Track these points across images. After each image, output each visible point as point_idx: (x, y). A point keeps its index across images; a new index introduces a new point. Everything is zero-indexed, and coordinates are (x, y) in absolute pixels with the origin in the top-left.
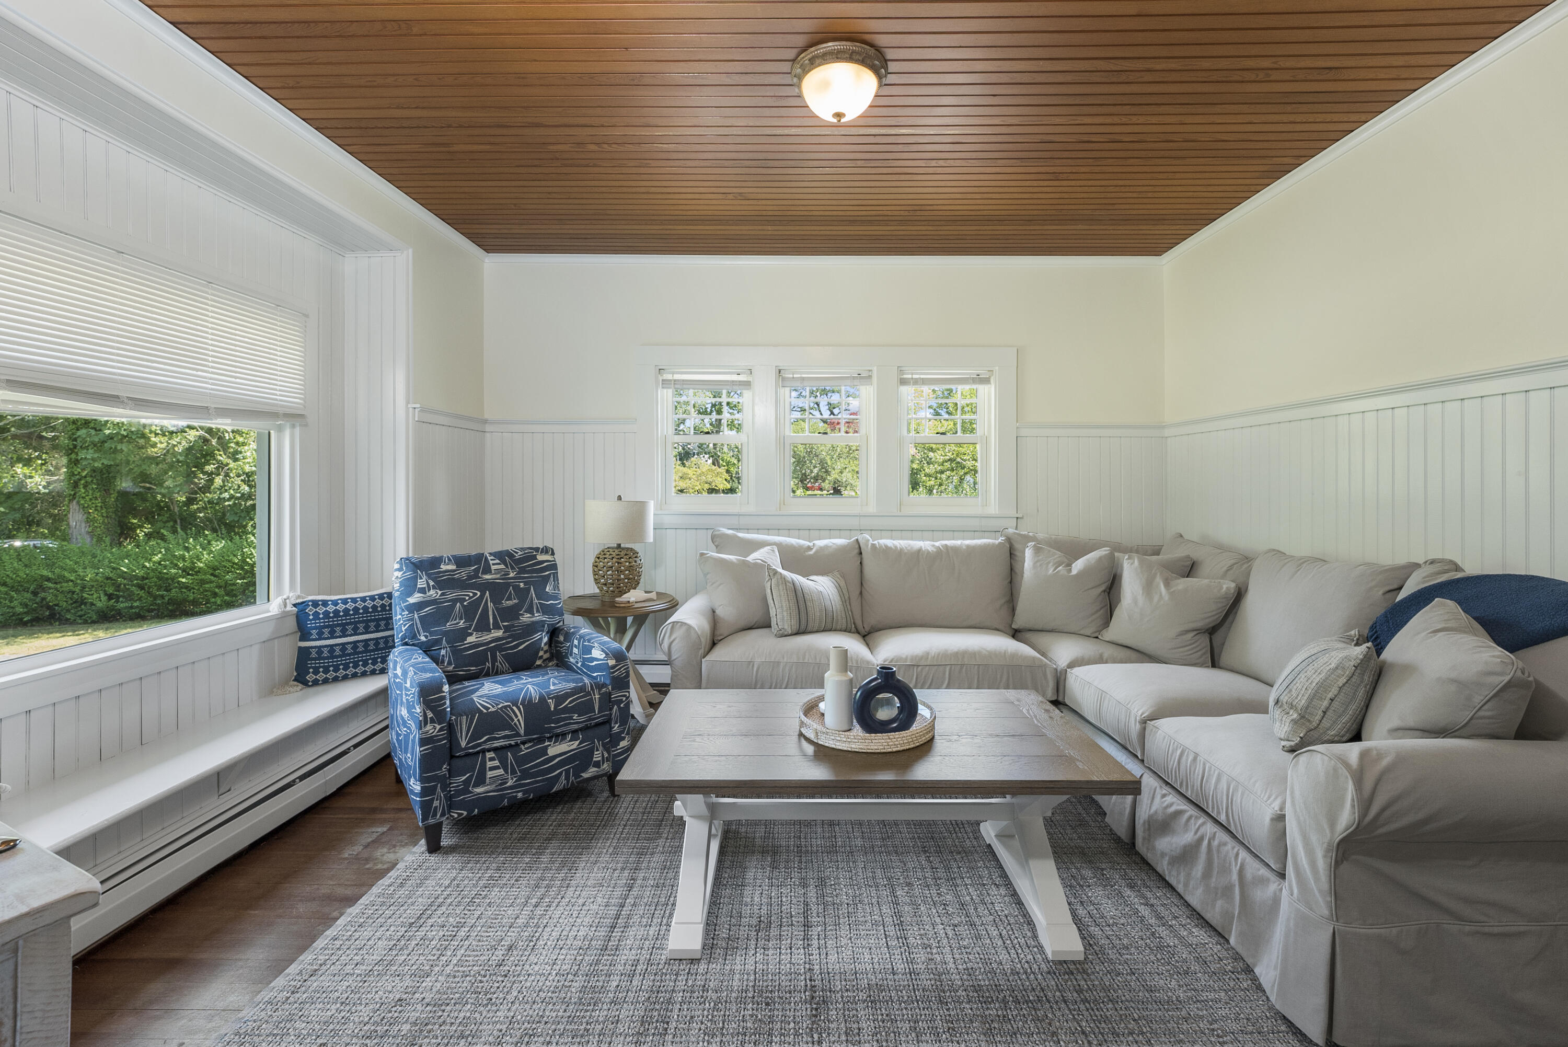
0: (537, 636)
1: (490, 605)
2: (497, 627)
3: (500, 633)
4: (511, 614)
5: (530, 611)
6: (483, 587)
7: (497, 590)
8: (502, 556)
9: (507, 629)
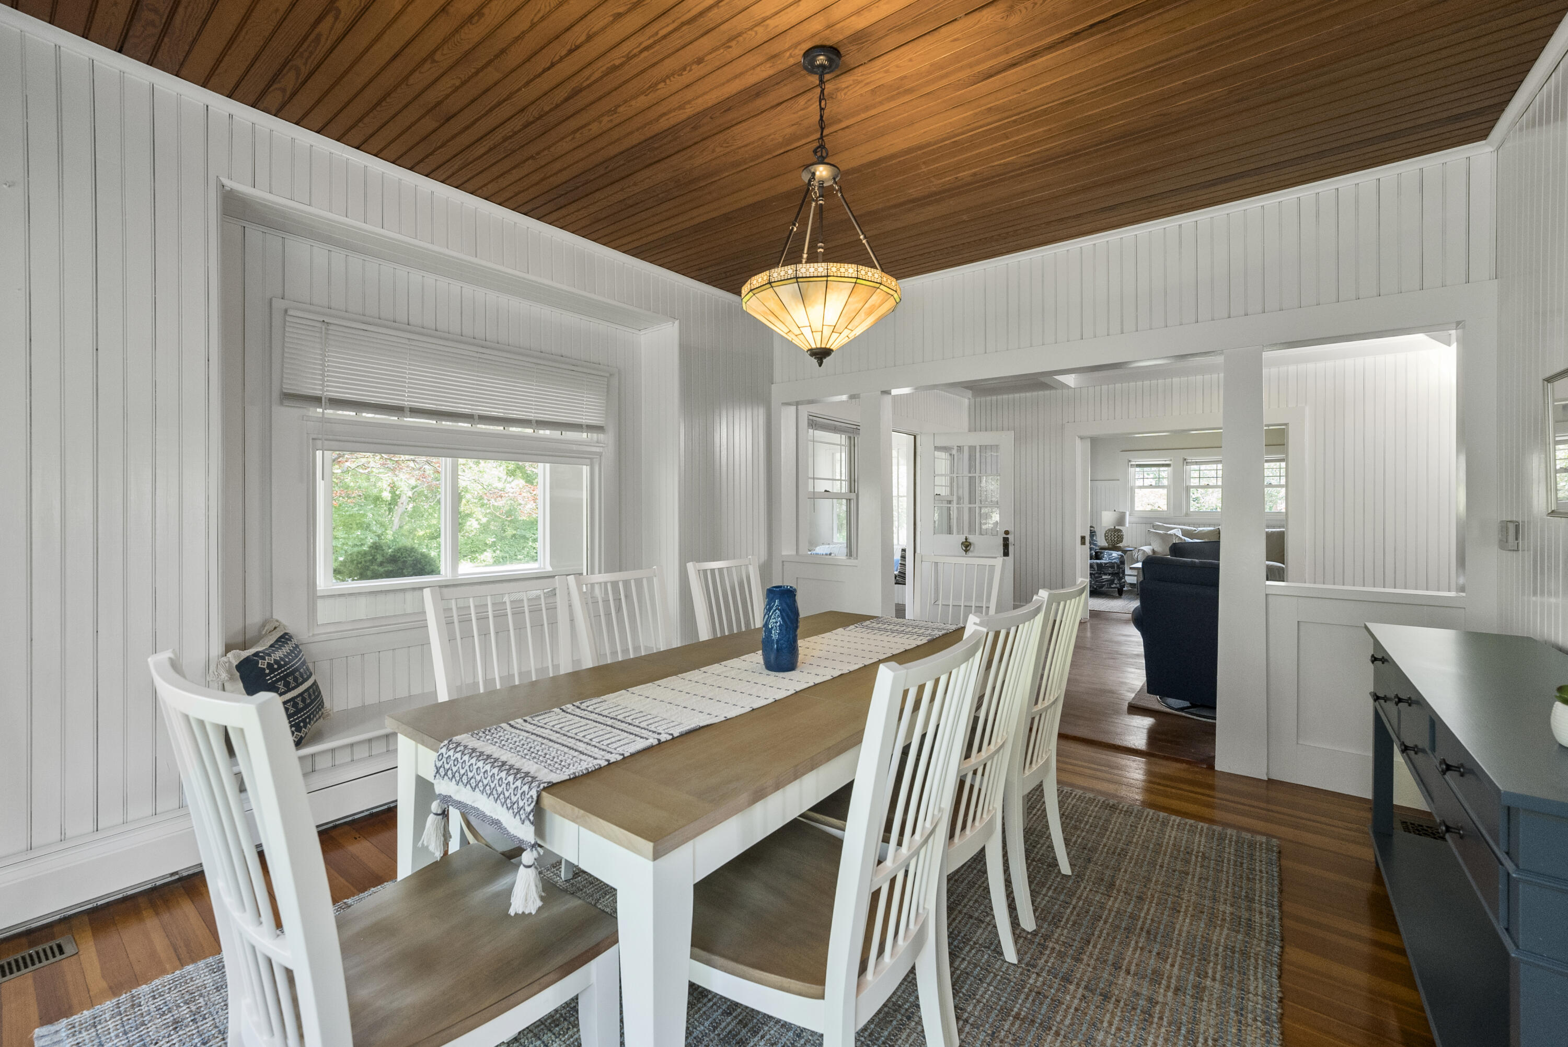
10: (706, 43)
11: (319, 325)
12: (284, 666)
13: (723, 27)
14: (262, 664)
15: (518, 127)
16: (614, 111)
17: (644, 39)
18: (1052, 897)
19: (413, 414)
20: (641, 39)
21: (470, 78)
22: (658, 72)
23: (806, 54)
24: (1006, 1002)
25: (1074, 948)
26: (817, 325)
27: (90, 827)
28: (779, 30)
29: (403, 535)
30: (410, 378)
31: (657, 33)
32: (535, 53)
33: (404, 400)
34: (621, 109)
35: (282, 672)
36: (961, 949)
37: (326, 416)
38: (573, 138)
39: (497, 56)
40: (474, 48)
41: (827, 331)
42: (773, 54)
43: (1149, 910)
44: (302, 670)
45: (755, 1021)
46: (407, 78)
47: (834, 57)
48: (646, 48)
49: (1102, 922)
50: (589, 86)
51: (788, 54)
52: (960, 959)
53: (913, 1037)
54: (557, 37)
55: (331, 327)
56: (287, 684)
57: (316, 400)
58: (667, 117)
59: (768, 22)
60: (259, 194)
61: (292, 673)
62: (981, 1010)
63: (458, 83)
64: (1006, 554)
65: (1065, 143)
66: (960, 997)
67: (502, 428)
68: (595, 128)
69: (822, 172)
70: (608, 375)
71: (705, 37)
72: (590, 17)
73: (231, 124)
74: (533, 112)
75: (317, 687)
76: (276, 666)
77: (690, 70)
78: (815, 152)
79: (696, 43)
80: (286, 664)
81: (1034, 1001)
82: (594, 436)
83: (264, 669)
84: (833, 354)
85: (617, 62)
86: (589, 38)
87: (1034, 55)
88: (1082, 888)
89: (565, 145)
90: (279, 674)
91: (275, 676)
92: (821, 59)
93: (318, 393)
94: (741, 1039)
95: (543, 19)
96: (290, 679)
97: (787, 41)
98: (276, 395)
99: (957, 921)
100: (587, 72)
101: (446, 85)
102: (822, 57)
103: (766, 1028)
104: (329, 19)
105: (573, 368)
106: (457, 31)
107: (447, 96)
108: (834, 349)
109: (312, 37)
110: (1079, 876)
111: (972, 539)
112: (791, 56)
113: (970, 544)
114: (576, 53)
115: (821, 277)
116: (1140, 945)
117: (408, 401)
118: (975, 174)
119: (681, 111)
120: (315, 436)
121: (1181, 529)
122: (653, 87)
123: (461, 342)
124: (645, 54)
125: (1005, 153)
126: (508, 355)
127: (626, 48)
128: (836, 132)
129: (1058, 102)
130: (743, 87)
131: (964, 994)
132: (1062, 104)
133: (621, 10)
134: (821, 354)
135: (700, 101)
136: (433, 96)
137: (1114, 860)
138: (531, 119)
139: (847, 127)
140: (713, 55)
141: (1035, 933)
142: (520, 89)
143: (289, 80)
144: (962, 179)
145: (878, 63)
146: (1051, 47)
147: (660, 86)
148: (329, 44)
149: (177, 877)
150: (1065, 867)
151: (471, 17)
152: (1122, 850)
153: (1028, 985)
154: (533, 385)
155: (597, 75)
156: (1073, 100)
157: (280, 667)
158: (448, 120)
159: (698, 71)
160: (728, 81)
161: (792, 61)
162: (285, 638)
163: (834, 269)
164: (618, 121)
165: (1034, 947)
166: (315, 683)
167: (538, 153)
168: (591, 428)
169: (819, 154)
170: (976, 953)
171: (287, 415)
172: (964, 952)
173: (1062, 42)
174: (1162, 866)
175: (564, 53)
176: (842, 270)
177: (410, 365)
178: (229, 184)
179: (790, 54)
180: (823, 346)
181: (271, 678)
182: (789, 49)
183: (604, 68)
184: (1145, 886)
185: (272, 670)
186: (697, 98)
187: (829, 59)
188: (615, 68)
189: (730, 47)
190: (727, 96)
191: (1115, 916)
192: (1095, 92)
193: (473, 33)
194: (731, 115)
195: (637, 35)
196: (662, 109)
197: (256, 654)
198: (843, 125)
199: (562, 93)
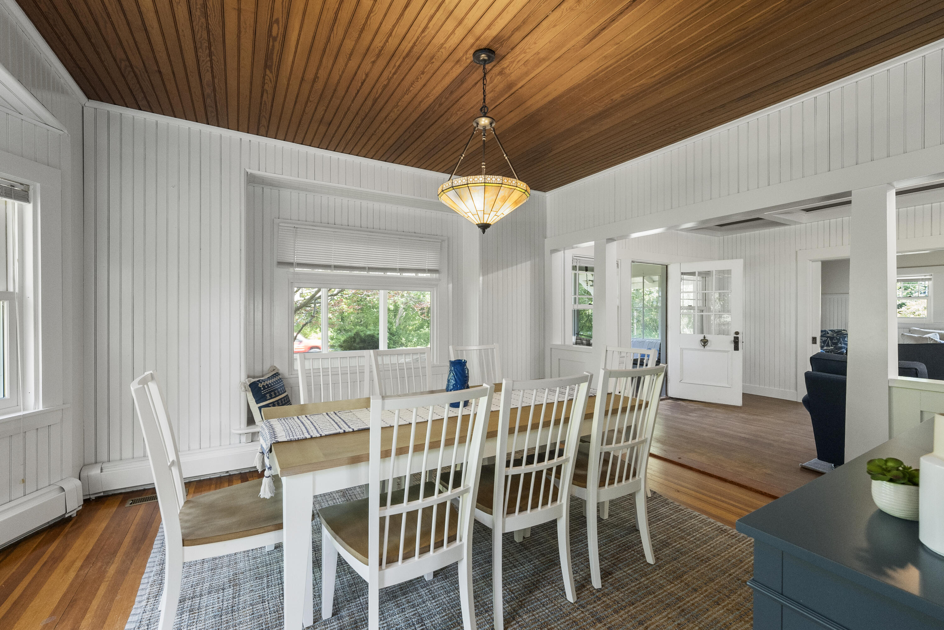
0: (843, 350)
1: (830, 341)
2: (832, 346)
3: (833, 348)
4: (836, 344)
5: (841, 343)
6: (828, 337)
7: (832, 338)
8: (831, 331)
9: (834, 347)
10: (420, 64)
11: (293, 229)
12: (270, 387)
13: (424, 54)
14: (260, 385)
15: (359, 122)
16: (396, 106)
17: (391, 69)
18: (629, 574)
19: (335, 268)
20: (390, 70)
21: (328, 105)
22: (406, 82)
23: (474, 54)
24: (550, 620)
25: (619, 605)
26: (474, 211)
27: (198, 447)
28: (452, 48)
29: (400, 329)
30: (334, 251)
31: (395, 65)
32: (348, 88)
33: (331, 262)
34: (400, 104)
35: (269, 390)
36: (545, 587)
37: (295, 271)
38: (386, 122)
39: (334, 93)
40: (323, 92)
41: (481, 214)
42: (457, 60)
43: (696, 598)
44: (279, 390)
45: (408, 589)
46: (304, 111)
47: (490, 54)
48: (394, 74)
49: (653, 596)
50: (379, 96)
51: (464, 58)
52: (540, 591)
53: (482, 621)
54: (353, 78)
55: (298, 229)
56: (271, 396)
57: (291, 264)
58: (424, 103)
59: (445, 46)
60: (261, 173)
61: (275, 390)
62: (531, 620)
63: (324, 108)
64: (736, 348)
65: (676, 63)
66: (524, 610)
67: (383, 273)
68: (393, 116)
69: (484, 121)
70: (441, 241)
71: (418, 61)
72: (361, 66)
73: (250, 144)
74: (362, 114)
75: (288, 398)
76: (266, 387)
77: (421, 78)
78: (481, 110)
79: (416, 65)
80: (272, 386)
81: (568, 625)
82: (435, 276)
83: (261, 388)
84: (491, 226)
85: (385, 83)
86: (367, 75)
87: (613, 20)
88: (656, 573)
89: (384, 126)
90: (267, 390)
91: (266, 391)
92: (483, 56)
93: (292, 261)
94: (396, 595)
95: (343, 72)
96: (272, 393)
97: (460, 53)
98: (275, 263)
99: (554, 572)
100: (375, 91)
101: (321, 109)
102: (483, 55)
103: (410, 594)
104: (265, 95)
105: (420, 239)
106: (312, 87)
107: (324, 115)
108: (492, 224)
109: (263, 103)
110: (658, 566)
111: (708, 337)
112: (467, 59)
113: (707, 341)
114: (365, 83)
115: (464, 185)
116: (670, 616)
117: (333, 262)
118: (623, 96)
119: (428, 98)
120: (292, 281)
121: (938, 333)
122: (408, 90)
123: (361, 231)
124: (395, 76)
125: (635, 78)
126: (384, 235)
127: (386, 74)
128: (517, 90)
129: (652, 41)
130: (451, 80)
131: (527, 609)
132: (655, 42)
133: (373, 60)
134: (484, 227)
135: (434, 91)
136: (318, 116)
137: (695, 563)
138: (363, 117)
139: (522, 86)
140: (428, 68)
141: (598, 590)
142: (351, 105)
143: (264, 122)
144: (616, 100)
145: (517, 50)
146: (621, 13)
147: (411, 89)
148: (270, 104)
149: (228, 474)
150: (650, 558)
151: (314, 79)
152: (707, 558)
153: (571, 616)
154: (397, 250)
155: (380, 91)
156: (662, 38)
157: (268, 387)
158: (330, 125)
159: (424, 78)
160: (443, 79)
161: (469, 61)
162: (277, 374)
163: (471, 180)
164: (401, 110)
165: (593, 597)
166: (287, 395)
167: (375, 132)
168: (430, 271)
169: (483, 111)
170: (554, 590)
171: (281, 272)
172: (545, 589)
173: (627, 8)
174: (730, 575)
175: (360, 84)
176: (476, 179)
177: (334, 244)
178: (249, 171)
179: (466, 58)
180: (485, 222)
181: (264, 392)
182: (463, 55)
183: (381, 87)
184: (705, 584)
185: (264, 388)
186: (432, 90)
187: (488, 56)
188: (386, 86)
189: (433, 62)
190: (447, 86)
191: (666, 595)
192: (674, 29)
193: (319, 86)
194: (454, 96)
195: (386, 68)
196: (419, 99)
197: (259, 381)
198: (520, 85)
199: (369, 102)
